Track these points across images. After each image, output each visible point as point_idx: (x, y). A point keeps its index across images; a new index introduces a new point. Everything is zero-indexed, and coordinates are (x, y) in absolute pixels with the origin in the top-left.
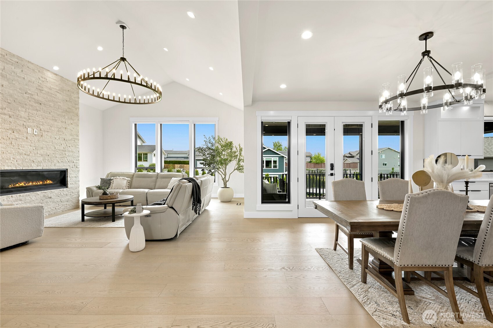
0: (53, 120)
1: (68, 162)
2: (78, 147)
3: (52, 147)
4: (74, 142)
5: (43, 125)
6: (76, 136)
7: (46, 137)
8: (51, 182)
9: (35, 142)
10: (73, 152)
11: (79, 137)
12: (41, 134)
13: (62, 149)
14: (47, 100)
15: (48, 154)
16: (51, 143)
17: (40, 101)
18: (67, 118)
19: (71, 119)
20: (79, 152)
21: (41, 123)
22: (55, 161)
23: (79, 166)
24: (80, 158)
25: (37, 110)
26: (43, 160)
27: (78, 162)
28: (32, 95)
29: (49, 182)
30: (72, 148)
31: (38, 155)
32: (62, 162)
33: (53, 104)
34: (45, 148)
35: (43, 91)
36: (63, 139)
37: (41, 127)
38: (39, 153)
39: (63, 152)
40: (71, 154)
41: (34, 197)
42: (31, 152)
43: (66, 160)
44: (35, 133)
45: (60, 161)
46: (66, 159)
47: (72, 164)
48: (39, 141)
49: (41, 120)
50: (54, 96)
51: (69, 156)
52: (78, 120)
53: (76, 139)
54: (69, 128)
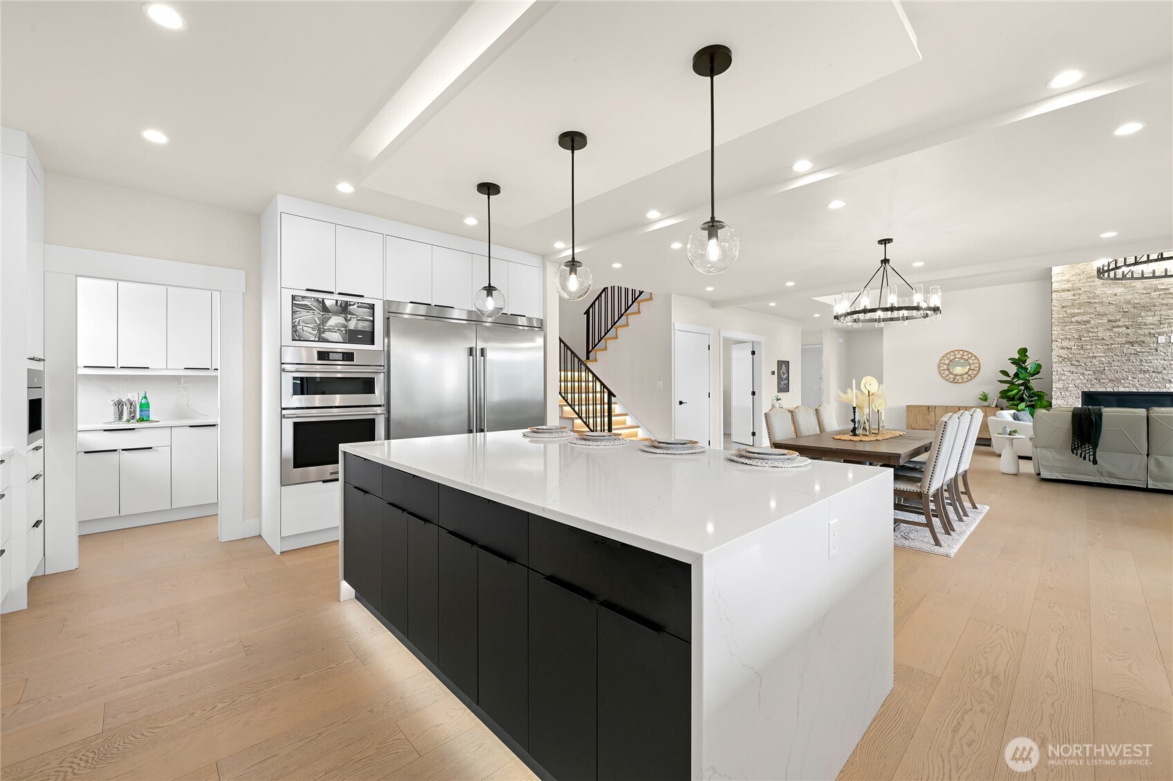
42: (1165, 368)
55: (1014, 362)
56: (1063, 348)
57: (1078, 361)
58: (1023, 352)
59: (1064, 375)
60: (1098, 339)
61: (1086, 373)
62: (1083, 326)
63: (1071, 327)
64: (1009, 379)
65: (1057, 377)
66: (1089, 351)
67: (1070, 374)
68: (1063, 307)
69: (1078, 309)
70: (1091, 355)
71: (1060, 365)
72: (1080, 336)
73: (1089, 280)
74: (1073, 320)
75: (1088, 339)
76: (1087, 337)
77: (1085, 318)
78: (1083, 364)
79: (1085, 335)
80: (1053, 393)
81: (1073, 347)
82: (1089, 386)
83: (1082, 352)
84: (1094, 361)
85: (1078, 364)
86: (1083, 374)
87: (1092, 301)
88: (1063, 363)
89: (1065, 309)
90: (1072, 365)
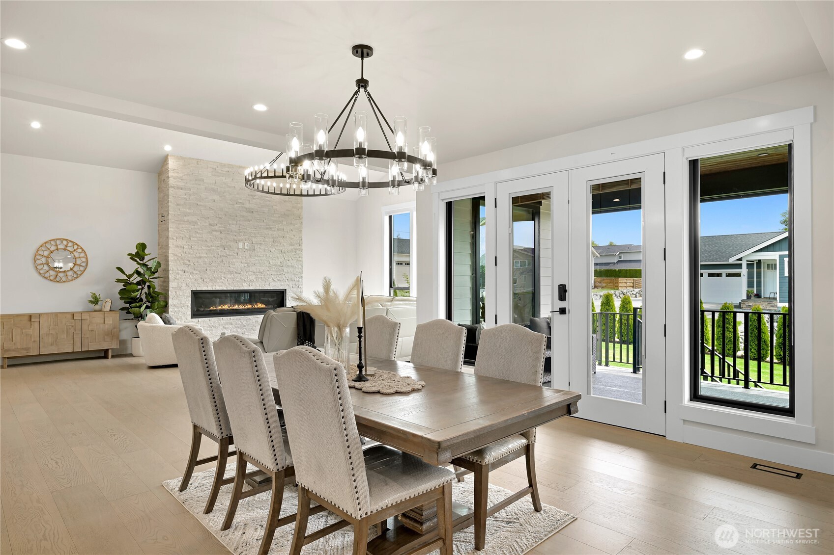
0: (267, 229)
1: (287, 280)
2: (300, 259)
3: (266, 262)
4: (294, 253)
5: (255, 237)
6: (298, 245)
7: (258, 250)
8: (263, 306)
9: (247, 258)
10: (293, 266)
11: (302, 246)
12: (253, 248)
13: (279, 263)
14: (260, 206)
15: (262, 271)
16: (265, 258)
17: (252, 209)
18: (285, 223)
19: (291, 224)
20: (302, 266)
21: (253, 235)
22: (270, 280)
23: (302, 285)
24: (303, 275)
25: (249, 221)
26: (256, 278)
27: (300, 280)
28: (243, 204)
29: (260, 305)
30: (292, 262)
31: (250, 273)
32: (278, 280)
33: (267, 209)
34: (258, 265)
35: (255, 196)
36: (280, 251)
37: (253, 239)
38: (251, 270)
39: (280, 268)
40: (291, 269)
41: (245, 322)
42: (242, 270)
43: (284, 278)
44: (246, 248)
45: (276, 280)
46: (283, 276)
47: (291, 283)
48: (250, 256)
49: (252, 231)
50: (269, 199)
51: (288, 272)
52: (302, 224)
53: (297, 249)
54: (288, 236)
55: (132, 257)
56: (178, 247)
57: (189, 261)
58: (142, 246)
59: (178, 274)
60: (202, 241)
61: (195, 272)
62: (193, 227)
63: (184, 226)
64: (125, 277)
65: (173, 275)
66: (196, 251)
67: (183, 273)
68: (178, 205)
69: (189, 209)
70: (198, 255)
71: (175, 264)
72: (190, 236)
73: (196, 182)
74: (186, 219)
75: (196, 239)
76: (195, 237)
77: (194, 219)
78: (192, 264)
79: (194, 235)
80: (170, 293)
81: (185, 247)
82: (196, 285)
83: (191, 251)
84: (200, 261)
85: (189, 263)
86: (192, 273)
87: (199, 203)
88: (178, 262)
89: (179, 207)
90: (184, 264)
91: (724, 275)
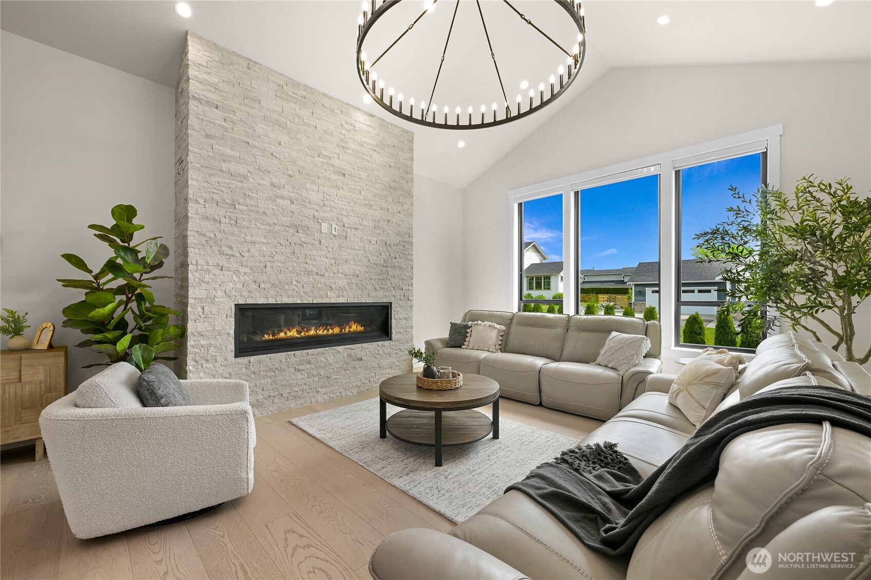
0: (365, 205)
1: (392, 289)
2: (410, 257)
3: (363, 258)
4: (403, 248)
5: (347, 216)
6: (408, 235)
7: (352, 239)
8: (360, 328)
9: (335, 249)
10: (401, 267)
11: (412, 238)
12: (345, 235)
13: (382, 262)
14: (355, 167)
15: (357, 272)
16: (361, 252)
17: (344, 169)
18: (391, 201)
19: (399, 202)
20: (412, 268)
21: (345, 213)
22: (369, 287)
23: (412, 296)
24: (414, 281)
25: (338, 188)
26: (349, 284)
27: (410, 288)
28: (329, 158)
29: (355, 327)
30: (399, 260)
31: (340, 275)
32: (381, 288)
33: (366, 174)
34: (351, 262)
35: (348, 149)
36: (384, 243)
37: (345, 219)
38: (341, 271)
39: (384, 269)
40: (398, 272)
41: (332, 357)
42: (326, 269)
43: (389, 285)
44: (334, 233)
45: (377, 287)
46: (388, 282)
47: (398, 294)
48: (340, 247)
49: (344, 207)
50: (368, 158)
51: (394, 277)
52: (412, 204)
53: (406, 242)
54: (394, 220)
55: (103, 234)
56: (207, 218)
57: (231, 248)
58: (126, 213)
59: (208, 271)
60: (258, 213)
61: (242, 270)
62: (239, 184)
63: (220, 180)
64: (88, 277)
65: (197, 275)
66: (245, 230)
67: (217, 271)
68: (208, 136)
69: (232, 148)
70: (249, 238)
71: (202, 252)
72: (233, 200)
73: (246, 101)
74: (224, 166)
75: (245, 208)
76: (244, 204)
77: (242, 170)
78: (238, 255)
79: (241, 201)
80: (189, 309)
81: (223, 220)
82: (246, 294)
83: (236, 231)
84: (253, 249)
85: (230, 252)
86: (237, 272)
87: (250, 141)
88: (207, 248)
89: (210, 141)
90: (221, 253)
91: (696, 291)
